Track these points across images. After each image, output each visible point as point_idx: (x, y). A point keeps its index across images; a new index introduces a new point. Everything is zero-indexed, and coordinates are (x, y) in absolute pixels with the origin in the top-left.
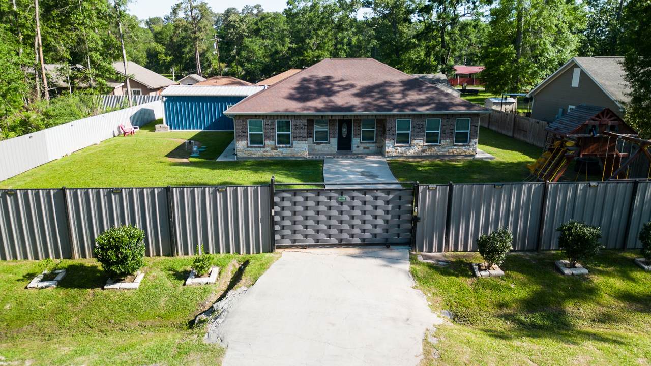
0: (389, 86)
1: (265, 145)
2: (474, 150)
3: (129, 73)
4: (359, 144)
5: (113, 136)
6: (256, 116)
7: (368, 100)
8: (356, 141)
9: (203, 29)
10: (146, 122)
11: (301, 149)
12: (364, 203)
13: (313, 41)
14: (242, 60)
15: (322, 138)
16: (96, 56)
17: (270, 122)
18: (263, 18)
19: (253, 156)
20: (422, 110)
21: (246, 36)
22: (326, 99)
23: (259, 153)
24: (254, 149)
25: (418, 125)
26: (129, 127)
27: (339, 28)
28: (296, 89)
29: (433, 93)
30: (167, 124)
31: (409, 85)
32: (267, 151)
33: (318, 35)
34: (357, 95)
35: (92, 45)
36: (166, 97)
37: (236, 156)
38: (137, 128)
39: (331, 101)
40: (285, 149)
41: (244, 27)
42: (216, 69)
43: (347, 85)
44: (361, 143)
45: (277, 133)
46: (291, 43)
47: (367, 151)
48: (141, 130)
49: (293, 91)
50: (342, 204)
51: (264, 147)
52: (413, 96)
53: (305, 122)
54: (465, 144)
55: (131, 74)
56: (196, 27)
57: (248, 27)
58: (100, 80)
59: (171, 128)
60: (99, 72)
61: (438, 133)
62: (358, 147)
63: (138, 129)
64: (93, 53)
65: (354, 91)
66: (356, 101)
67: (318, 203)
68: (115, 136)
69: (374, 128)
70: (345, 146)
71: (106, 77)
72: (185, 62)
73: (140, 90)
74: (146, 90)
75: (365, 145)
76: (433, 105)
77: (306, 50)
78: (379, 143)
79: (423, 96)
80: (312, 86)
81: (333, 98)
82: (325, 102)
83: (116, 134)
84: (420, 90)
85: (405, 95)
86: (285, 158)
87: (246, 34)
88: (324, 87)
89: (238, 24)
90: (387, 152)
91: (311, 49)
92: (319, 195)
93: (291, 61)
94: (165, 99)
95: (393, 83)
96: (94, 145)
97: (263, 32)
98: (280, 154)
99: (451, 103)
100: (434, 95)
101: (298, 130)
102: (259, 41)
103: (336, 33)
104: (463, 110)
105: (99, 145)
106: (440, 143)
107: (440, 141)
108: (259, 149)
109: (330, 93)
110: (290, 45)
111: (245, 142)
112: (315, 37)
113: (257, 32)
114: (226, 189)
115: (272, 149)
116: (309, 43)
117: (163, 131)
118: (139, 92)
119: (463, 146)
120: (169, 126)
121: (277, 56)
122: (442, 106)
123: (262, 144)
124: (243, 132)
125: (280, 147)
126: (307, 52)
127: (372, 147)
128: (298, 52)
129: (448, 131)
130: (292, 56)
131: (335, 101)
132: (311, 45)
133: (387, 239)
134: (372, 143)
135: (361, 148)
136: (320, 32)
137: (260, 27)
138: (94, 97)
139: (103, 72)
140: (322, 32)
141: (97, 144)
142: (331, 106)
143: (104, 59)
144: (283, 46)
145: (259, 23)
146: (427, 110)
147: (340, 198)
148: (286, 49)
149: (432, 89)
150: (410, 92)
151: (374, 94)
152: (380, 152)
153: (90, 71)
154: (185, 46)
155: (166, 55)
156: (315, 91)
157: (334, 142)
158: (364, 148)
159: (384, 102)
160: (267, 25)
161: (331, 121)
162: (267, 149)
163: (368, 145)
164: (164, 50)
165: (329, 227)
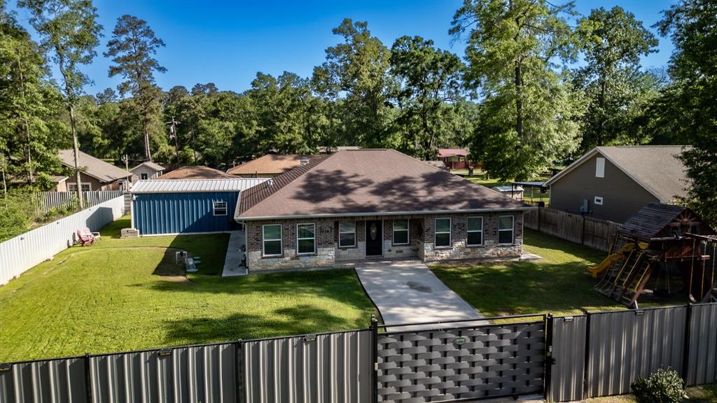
0: (408, 182)
1: (283, 254)
2: (520, 251)
3: (80, 165)
4: (391, 248)
5: (67, 247)
6: (273, 221)
7: (390, 198)
8: (387, 244)
9: (155, 111)
10: (105, 225)
11: (326, 256)
12: (487, 344)
13: (284, 123)
14: (199, 143)
15: (347, 242)
16: (39, 147)
17: (290, 226)
18: (222, 99)
19: (269, 268)
20: (455, 208)
21: (203, 118)
22: (343, 198)
23: (277, 264)
24: (270, 260)
25: (459, 224)
26: (86, 233)
27: (311, 110)
28: (303, 187)
29: (461, 189)
30: (136, 227)
31: (433, 180)
32: (286, 262)
33: (289, 118)
34: (375, 193)
35: (35, 134)
36: (136, 194)
37: (247, 270)
38: (97, 235)
39: (349, 200)
40: (308, 257)
41: (199, 107)
42: (164, 153)
43: (364, 181)
44: (393, 246)
45: (298, 239)
46: (259, 125)
47: (400, 255)
48: (102, 237)
49: (301, 190)
50: (460, 347)
51: (283, 257)
52: (440, 193)
53: (332, 224)
54: (510, 244)
55: (83, 167)
56: (146, 108)
57: (205, 108)
58: (43, 174)
59: (141, 233)
60: (41, 164)
61: (480, 233)
62: (390, 251)
63: (99, 236)
64: (35, 143)
65: (370, 188)
66: (375, 200)
67: (431, 349)
68: (69, 247)
69: (407, 228)
70: (374, 250)
71: (50, 171)
72: (127, 146)
73: (90, 184)
74: (97, 183)
75: (397, 249)
76: (465, 203)
77: (276, 133)
78: (414, 245)
79: (451, 193)
80: (322, 183)
81: (350, 196)
82: (344, 202)
83: (71, 244)
84: (446, 186)
85: (430, 193)
86: (308, 268)
87: (203, 116)
88: (337, 185)
89: (194, 105)
90: (426, 256)
91: (282, 132)
92: (431, 337)
93: (260, 145)
94: (134, 197)
95: (411, 178)
96: (47, 261)
97: (223, 114)
98: (302, 264)
99: (484, 199)
100: (463, 191)
101: (324, 235)
102: (218, 123)
103: (308, 116)
104: (497, 207)
105: (53, 260)
106: (483, 244)
107: (483, 241)
108: (277, 259)
109: (345, 190)
110: (257, 128)
111: (260, 252)
112: (286, 119)
113: (215, 114)
114: (316, 339)
115: (292, 259)
116: (279, 127)
117: (130, 237)
118: (88, 186)
119: (508, 246)
120: (138, 231)
121: (243, 140)
122: (474, 203)
123: (280, 253)
124: (257, 240)
125: (302, 256)
126: (277, 135)
127: (406, 250)
128: (268, 135)
129: (491, 230)
130: (260, 139)
131: (355, 200)
132: (282, 128)
133: (514, 389)
134: (406, 245)
135: (394, 252)
136: (292, 115)
137: (220, 108)
138: (33, 196)
139: (46, 164)
140: (293, 114)
141: (49, 260)
142: (351, 205)
143: (48, 149)
144: (250, 128)
145: (218, 104)
146: (461, 208)
147: (458, 340)
148: (254, 132)
149: (458, 185)
150: (435, 188)
151: (394, 191)
152: (417, 255)
153: (31, 164)
154: (127, 128)
155: (103, 138)
156: (326, 189)
157: (362, 245)
158: (397, 252)
159: (409, 200)
160: (226, 105)
161: (358, 222)
162: (287, 259)
163: (402, 248)
164: (100, 133)
165: (444, 379)
